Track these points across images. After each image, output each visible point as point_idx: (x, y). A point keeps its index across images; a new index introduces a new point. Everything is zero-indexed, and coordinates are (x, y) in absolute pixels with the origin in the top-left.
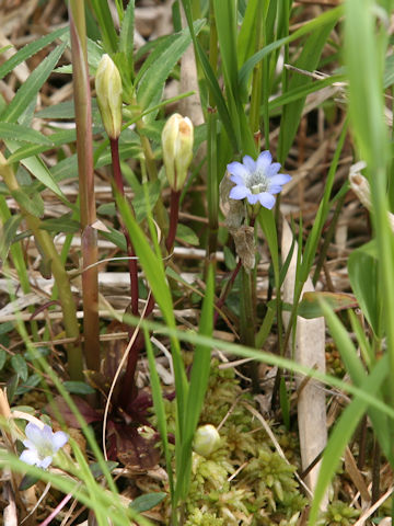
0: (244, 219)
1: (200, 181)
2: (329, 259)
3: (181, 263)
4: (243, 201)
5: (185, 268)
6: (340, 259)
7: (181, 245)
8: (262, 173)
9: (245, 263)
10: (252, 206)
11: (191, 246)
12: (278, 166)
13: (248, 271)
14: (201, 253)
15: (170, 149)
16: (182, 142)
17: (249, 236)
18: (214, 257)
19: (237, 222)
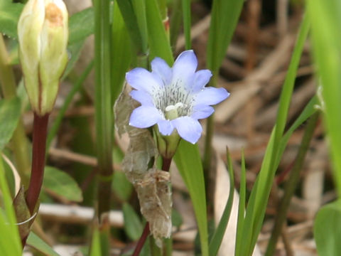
0: (153, 160)
1: (87, 101)
2: (291, 223)
3: (56, 229)
4: (152, 130)
5: (63, 238)
6: (310, 223)
7: (56, 200)
8: (181, 85)
9: (154, 230)
10: (165, 139)
11: (72, 203)
12: (206, 74)
13: (159, 243)
14: (86, 213)
15: (31, 47)
16: (51, 36)
17: (162, 186)
18: (106, 220)
19: (142, 165)
